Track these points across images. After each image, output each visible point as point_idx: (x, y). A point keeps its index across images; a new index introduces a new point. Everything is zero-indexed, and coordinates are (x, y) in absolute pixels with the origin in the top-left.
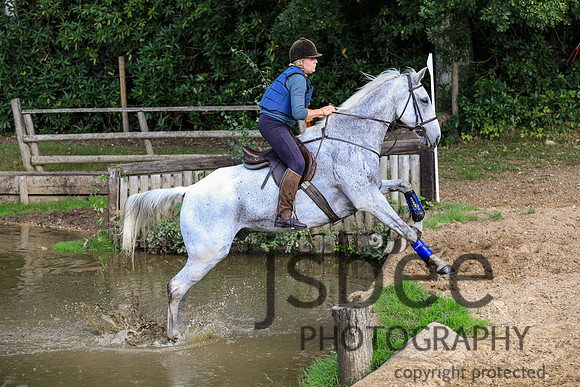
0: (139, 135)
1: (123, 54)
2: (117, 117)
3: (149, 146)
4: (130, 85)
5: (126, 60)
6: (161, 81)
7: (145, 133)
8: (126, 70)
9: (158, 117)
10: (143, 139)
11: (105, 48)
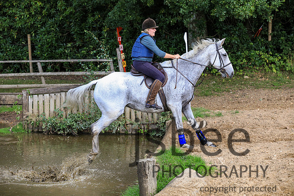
0: (38, 74)
1: (30, 33)
2: (27, 65)
3: (43, 80)
4: (33, 49)
5: (31, 36)
6: (49, 47)
7: (41, 73)
8: (31, 41)
9: (48, 65)
10: (40, 76)
11: (21, 30)
